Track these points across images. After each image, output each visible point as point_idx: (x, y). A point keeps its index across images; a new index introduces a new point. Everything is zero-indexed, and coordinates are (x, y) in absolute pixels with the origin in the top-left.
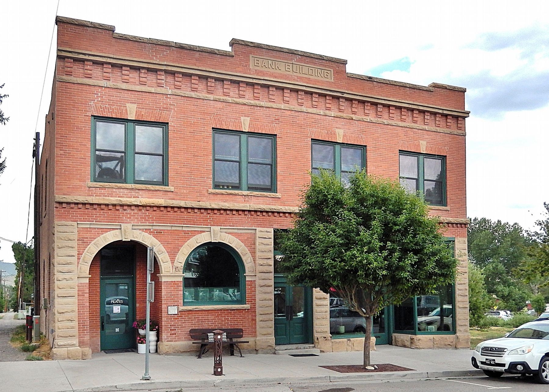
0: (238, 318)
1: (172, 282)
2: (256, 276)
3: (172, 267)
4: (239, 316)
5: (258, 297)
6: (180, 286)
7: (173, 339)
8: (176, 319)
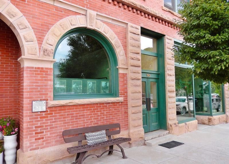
0: (114, 112)
1: (39, 68)
2: (127, 69)
3: (40, 49)
4: (114, 110)
5: (130, 89)
6: (50, 75)
7: (39, 145)
8: (44, 117)
